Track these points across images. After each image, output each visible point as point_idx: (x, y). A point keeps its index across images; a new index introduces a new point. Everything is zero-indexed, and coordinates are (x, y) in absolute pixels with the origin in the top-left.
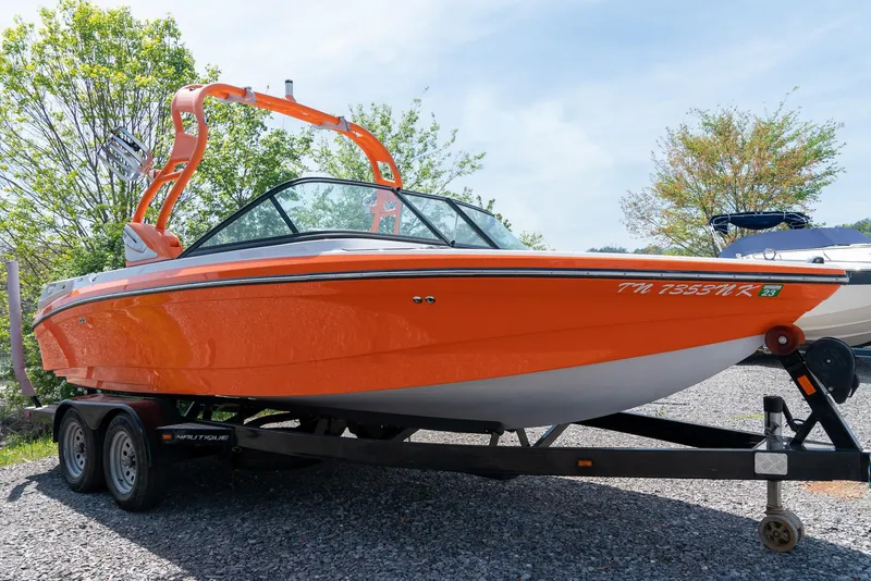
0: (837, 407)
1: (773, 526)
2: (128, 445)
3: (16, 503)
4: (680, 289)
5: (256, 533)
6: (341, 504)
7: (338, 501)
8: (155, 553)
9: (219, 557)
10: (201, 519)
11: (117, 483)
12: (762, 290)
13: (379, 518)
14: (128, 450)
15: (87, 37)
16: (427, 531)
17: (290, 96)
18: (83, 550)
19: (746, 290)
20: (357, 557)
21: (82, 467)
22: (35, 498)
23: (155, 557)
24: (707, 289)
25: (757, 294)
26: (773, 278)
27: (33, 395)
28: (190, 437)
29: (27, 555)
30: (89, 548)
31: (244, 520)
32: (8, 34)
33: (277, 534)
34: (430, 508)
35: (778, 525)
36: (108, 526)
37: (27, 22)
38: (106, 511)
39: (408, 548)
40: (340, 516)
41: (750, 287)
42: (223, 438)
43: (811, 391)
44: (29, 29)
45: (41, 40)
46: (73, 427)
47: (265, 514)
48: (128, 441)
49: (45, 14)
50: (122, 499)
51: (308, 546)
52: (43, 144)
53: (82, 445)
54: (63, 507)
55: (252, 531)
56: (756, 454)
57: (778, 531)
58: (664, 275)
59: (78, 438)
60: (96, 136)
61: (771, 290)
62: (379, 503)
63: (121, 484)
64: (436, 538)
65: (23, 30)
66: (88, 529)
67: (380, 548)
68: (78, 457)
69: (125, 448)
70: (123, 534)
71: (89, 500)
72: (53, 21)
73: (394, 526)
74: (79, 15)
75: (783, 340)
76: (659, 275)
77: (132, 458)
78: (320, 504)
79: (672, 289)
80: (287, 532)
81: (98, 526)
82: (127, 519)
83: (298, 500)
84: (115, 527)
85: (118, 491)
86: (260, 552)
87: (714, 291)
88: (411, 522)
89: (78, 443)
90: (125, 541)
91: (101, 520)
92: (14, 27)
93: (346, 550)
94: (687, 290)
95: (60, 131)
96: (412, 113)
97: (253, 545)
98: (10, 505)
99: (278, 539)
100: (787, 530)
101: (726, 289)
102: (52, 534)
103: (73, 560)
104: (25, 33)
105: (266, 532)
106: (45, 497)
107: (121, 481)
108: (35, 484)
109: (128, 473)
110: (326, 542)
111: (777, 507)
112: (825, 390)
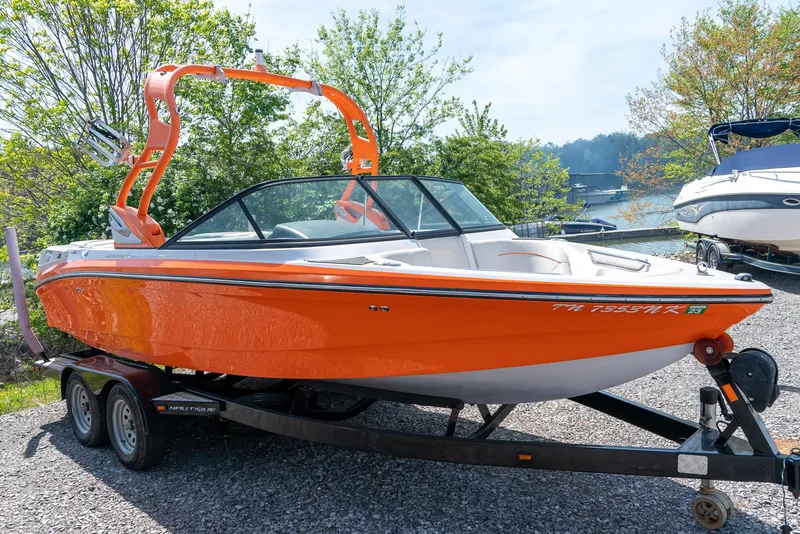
0: (755, 414)
1: (704, 505)
2: (128, 411)
3: (34, 458)
4: (610, 309)
5: (243, 497)
6: (321, 462)
7: (319, 458)
8: (154, 518)
9: (209, 524)
10: (195, 479)
11: (120, 444)
12: (688, 310)
13: (354, 480)
14: (128, 415)
16: (394, 496)
18: (92, 515)
19: (673, 309)
20: (329, 526)
21: (90, 423)
22: (49, 453)
23: (154, 523)
25: (684, 312)
26: (698, 300)
28: (182, 408)
29: (44, 522)
30: (97, 513)
31: (234, 480)
33: (261, 498)
34: (400, 469)
35: (709, 505)
36: (114, 488)
38: (112, 470)
39: (375, 516)
40: (319, 477)
41: (677, 307)
42: (210, 410)
43: (734, 398)
46: (78, 388)
47: (253, 472)
48: (127, 407)
50: (126, 459)
51: (288, 512)
53: (87, 403)
54: (75, 464)
55: (240, 494)
56: (680, 455)
57: (709, 511)
58: (594, 298)
59: (84, 398)
61: (696, 309)
62: (356, 462)
63: (124, 445)
64: (401, 505)
66: (96, 491)
67: (351, 515)
68: (86, 414)
69: (125, 413)
70: (127, 496)
71: (97, 457)
73: (365, 490)
75: (710, 351)
76: (588, 298)
77: (132, 422)
78: (302, 462)
79: (602, 309)
80: (271, 495)
81: (105, 487)
82: (130, 480)
83: (284, 457)
84: (119, 489)
85: (121, 451)
86: (246, 518)
87: (642, 311)
88: (381, 485)
90: (128, 505)
91: (107, 481)
93: (321, 517)
94: (616, 309)
97: (240, 510)
98: (27, 462)
99: (262, 504)
101: (652, 309)
102: (65, 497)
103: (83, 527)
105: (252, 495)
106: (57, 452)
107: (123, 442)
108: (49, 435)
109: (130, 435)
110: (304, 507)
111: (709, 488)
112: (746, 400)
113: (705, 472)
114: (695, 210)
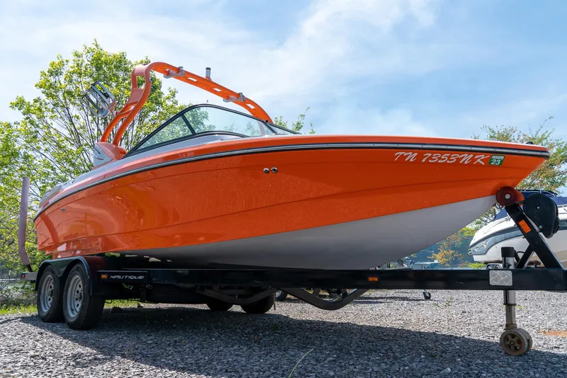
0: (546, 240)
1: (509, 337)
2: (80, 286)
4: (436, 157)
10: (120, 334)
11: (70, 312)
12: (491, 160)
14: (80, 289)
15: (99, 68)
16: (271, 342)
17: (208, 77)
19: (480, 159)
21: (50, 305)
24: (454, 157)
25: (488, 161)
26: (497, 150)
27: (28, 264)
28: (119, 277)
32: (52, 64)
34: (277, 334)
35: (513, 336)
37: (65, 59)
41: (483, 156)
42: (140, 277)
43: (528, 230)
44: (65, 63)
45: (71, 70)
46: (48, 279)
48: (81, 283)
49: (77, 55)
50: (71, 321)
52: (66, 133)
53: (52, 291)
56: (490, 271)
57: (514, 341)
58: (424, 146)
59: (51, 287)
60: (99, 130)
61: (497, 159)
63: (72, 312)
65: (62, 63)
68: (49, 300)
69: (78, 288)
72: (81, 59)
74: (95, 56)
75: (508, 196)
76: (420, 146)
77: (81, 294)
79: (430, 158)
81: (51, 334)
84: (62, 335)
85: (69, 317)
87: (458, 160)
89: (50, 290)
92: (57, 61)
94: (440, 158)
95: (77, 126)
96: (298, 124)
100: (520, 342)
101: (466, 158)
102: (19, 336)
104: (63, 65)
107: (72, 310)
109: (78, 305)
111: (512, 324)
112: (537, 229)
113: (510, 283)
114: (484, 245)
